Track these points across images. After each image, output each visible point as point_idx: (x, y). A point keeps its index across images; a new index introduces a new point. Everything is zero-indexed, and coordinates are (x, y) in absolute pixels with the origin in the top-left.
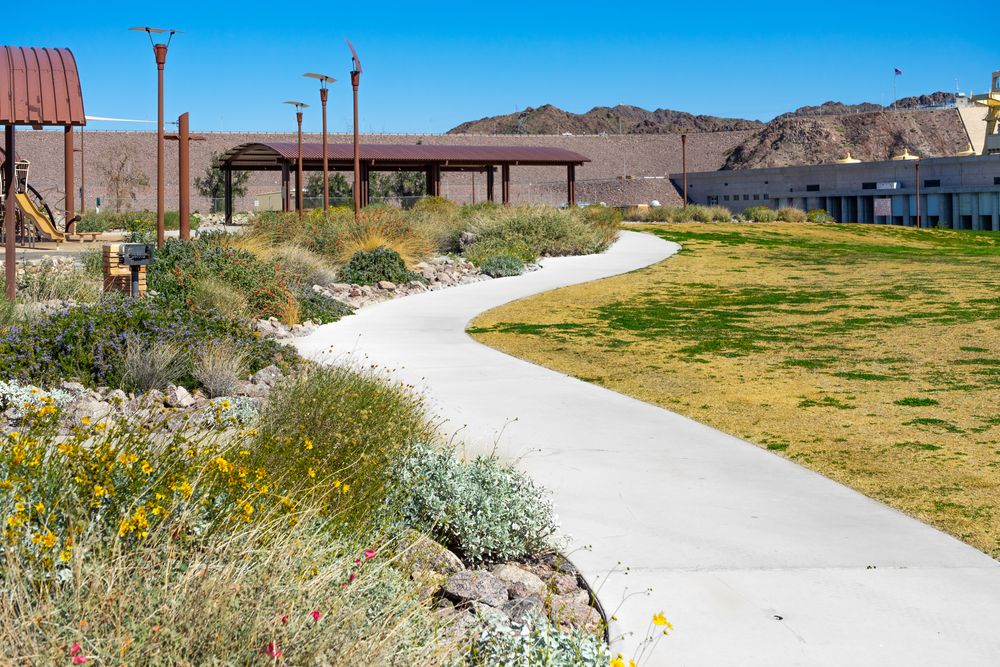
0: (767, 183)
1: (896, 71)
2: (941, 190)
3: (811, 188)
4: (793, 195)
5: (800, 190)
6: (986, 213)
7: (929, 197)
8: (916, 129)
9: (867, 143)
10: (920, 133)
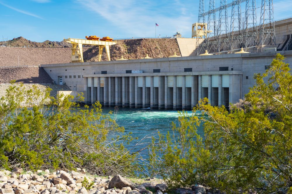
0: (84, 70)
1: (156, 24)
2: (160, 74)
3: (104, 73)
4: (94, 76)
5: (98, 73)
6: (180, 86)
7: (154, 77)
8: (158, 47)
9: (136, 53)
10: (159, 49)
